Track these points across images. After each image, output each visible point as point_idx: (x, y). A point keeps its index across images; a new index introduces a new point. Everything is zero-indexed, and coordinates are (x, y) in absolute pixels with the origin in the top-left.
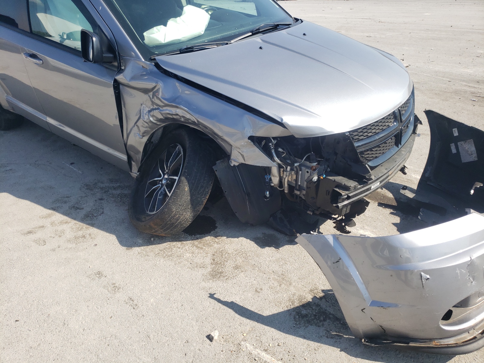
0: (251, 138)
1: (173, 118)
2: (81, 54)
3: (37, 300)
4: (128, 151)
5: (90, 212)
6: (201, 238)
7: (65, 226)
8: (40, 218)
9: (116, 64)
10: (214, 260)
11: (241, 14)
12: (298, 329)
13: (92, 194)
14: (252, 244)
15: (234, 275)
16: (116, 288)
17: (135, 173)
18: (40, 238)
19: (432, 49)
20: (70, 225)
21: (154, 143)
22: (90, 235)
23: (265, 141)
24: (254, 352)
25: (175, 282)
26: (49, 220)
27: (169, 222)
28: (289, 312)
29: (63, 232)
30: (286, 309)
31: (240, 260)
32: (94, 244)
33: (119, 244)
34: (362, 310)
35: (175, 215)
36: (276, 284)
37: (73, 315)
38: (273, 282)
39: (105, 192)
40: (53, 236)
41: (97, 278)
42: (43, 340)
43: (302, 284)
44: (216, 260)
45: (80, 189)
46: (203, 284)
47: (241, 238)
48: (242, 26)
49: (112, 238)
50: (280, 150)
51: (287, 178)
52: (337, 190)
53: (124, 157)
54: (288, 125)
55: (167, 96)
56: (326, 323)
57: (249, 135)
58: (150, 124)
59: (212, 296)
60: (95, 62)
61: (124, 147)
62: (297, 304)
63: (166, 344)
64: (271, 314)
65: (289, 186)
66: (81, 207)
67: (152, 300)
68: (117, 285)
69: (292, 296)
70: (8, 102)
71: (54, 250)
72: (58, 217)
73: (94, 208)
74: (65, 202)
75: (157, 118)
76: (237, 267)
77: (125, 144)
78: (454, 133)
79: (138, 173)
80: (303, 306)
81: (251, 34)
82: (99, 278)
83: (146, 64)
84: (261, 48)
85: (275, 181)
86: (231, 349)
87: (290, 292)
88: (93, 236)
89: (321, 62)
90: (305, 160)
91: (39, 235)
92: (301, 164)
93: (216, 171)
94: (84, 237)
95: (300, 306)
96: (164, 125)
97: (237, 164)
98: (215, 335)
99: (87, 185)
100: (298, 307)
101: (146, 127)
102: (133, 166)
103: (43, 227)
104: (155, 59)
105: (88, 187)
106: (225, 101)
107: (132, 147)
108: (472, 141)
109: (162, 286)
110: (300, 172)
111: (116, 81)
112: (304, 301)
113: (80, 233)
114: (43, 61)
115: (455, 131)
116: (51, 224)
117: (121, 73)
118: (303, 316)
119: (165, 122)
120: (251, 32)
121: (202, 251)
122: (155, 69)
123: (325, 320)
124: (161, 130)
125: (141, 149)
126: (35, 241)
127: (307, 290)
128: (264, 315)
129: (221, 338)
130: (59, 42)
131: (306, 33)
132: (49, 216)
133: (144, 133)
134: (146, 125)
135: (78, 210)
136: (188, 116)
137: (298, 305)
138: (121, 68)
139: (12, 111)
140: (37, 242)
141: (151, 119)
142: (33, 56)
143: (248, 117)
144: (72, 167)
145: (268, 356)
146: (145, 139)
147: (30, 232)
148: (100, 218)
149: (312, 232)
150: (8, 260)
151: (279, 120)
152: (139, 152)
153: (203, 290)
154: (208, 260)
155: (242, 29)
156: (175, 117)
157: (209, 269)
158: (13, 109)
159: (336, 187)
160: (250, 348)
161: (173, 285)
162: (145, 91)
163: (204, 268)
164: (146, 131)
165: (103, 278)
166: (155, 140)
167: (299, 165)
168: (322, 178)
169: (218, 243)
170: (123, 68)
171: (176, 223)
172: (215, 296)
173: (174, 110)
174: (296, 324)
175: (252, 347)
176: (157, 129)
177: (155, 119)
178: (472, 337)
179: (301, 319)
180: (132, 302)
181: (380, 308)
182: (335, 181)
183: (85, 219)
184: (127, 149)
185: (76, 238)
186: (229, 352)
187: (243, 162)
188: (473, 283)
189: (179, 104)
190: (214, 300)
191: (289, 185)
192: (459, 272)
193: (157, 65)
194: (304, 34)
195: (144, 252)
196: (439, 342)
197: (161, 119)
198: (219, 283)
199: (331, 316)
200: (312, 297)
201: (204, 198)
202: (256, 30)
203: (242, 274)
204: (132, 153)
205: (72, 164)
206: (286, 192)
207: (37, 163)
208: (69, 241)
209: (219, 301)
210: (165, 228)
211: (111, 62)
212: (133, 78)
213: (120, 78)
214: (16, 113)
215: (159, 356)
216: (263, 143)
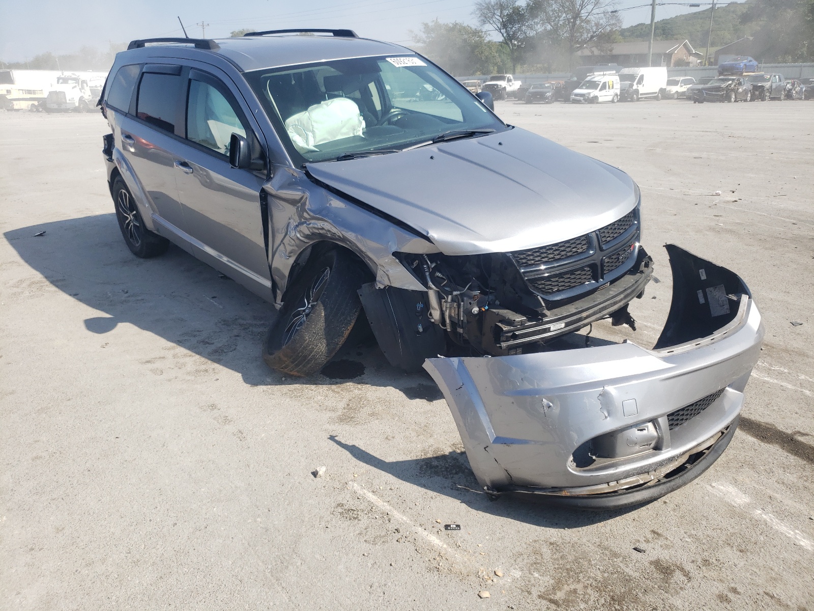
0: (396, 254)
1: (320, 233)
2: (229, 160)
3: (141, 423)
4: (273, 276)
5: (220, 347)
6: (341, 383)
7: (187, 359)
8: (163, 349)
9: (265, 172)
10: (348, 405)
11: (430, 117)
12: (420, 478)
13: (228, 330)
14: (401, 394)
15: (367, 421)
16: (227, 420)
17: (279, 305)
18: (157, 368)
19: (795, 177)
20: (194, 358)
21: (301, 265)
22: (214, 369)
23: (417, 261)
24: (360, 492)
25: (295, 421)
26: (172, 352)
27: (301, 354)
28: (417, 462)
29: (184, 364)
30: (415, 458)
31: (379, 408)
32: (215, 379)
33: (243, 381)
34: (485, 448)
35: (308, 345)
36: (414, 434)
37: (175, 439)
38: (411, 432)
39: (244, 329)
40: (172, 367)
41: (209, 410)
42: (139, 456)
43: (446, 437)
44: (351, 405)
45: (216, 324)
46: (327, 426)
47: (389, 388)
48: (423, 134)
49: (238, 376)
50: (438, 274)
51: (448, 311)
52: (500, 324)
53: (268, 284)
54: (434, 239)
55: (314, 207)
56: (456, 476)
57: (394, 250)
58: (297, 242)
59: (332, 438)
60: (239, 168)
61: (269, 270)
62: (429, 455)
63: (265, 474)
64: (395, 461)
65: (452, 323)
66: (211, 342)
67: (263, 435)
68: (229, 418)
69: (427, 447)
70: (154, 222)
71: (170, 380)
72: (181, 351)
73: (226, 344)
74: (195, 336)
75: (304, 234)
76: (372, 414)
77: (269, 266)
78: (701, 275)
79: (282, 303)
80: (437, 458)
81: (431, 142)
82: (212, 410)
83: (296, 171)
84: (432, 158)
85: (436, 315)
86: (335, 486)
87: (427, 444)
88: (216, 371)
89: (503, 175)
90: (468, 289)
91: (158, 365)
92: (462, 293)
93: (361, 295)
94: (206, 371)
95: (434, 458)
96: (311, 243)
97: (382, 287)
98: (322, 471)
99: (224, 321)
100: (430, 458)
101: (293, 246)
102: (278, 295)
103: (163, 358)
104: (305, 167)
105: (226, 323)
106: (373, 213)
107: (277, 270)
108: (724, 287)
109: (280, 423)
110: (462, 303)
111: (263, 191)
112: (440, 453)
113: (203, 367)
114: (194, 170)
115: (701, 272)
116: (174, 356)
117: (269, 181)
118: (431, 467)
119: (313, 239)
120: (431, 140)
121: (337, 396)
122: (305, 177)
123: (456, 473)
124: (309, 250)
125: (287, 273)
126: (151, 370)
127: (449, 443)
128: (386, 461)
129: (328, 475)
130: (224, 153)
131: (502, 143)
132: (173, 348)
133: (290, 253)
134: (293, 242)
135: (207, 345)
136: (334, 230)
137: (431, 456)
138: (270, 177)
139: (155, 232)
140: (154, 371)
141: (298, 235)
142: (184, 164)
143: (393, 230)
144: (213, 301)
145: (374, 497)
146: (291, 261)
147: (148, 362)
148: (231, 354)
149: (439, 355)
150: (120, 385)
151: (425, 234)
152: (284, 276)
153: (324, 432)
154: (342, 405)
155: (423, 137)
156: (321, 231)
157: (340, 413)
158: (158, 230)
159: (500, 322)
160: (356, 486)
161: (292, 423)
162: (293, 202)
163: (333, 411)
164: (293, 249)
165: (215, 411)
166: (302, 262)
167: (460, 294)
168: (483, 309)
169: (359, 389)
170: (272, 176)
171: (309, 356)
172: (336, 438)
173: (320, 224)
174: (420, 473)
175: (359, 488)
176: (304, 248)
177: (302, 235)
178: (612, 490)
179: (428, 469)
180: (241, 434)
181: (503, 445)
182: (498, 314)
183: (213, 354)
184: (271, 273)
185: (197, 371)
186: (332, 489)
187: (389, 285)
188: (608, 418)
189: (326, 216)
190: (333, 442)
191: (451, 320)
192: (587, 402)
193: (308, 174)
194: (500, 144)
195: (270, 391)
196: (570, 492)
197: (308, 235)
198: (347, 427)
199: (466, 471)
200: (451, 451)
201: (345, 328)
202: (438, 138)
203: (377, 422)
204: (276, 278)
205: (213, 298)
206: (449, 330)
207: (174, 294)
208: (189, 373)
209: (339, 443)
210: (296, 362)
211: (261, 170)
212: (281, 187)
213: (268, 187)
214: (161, 235)
215: (254, 483)
216: (415, 264)
